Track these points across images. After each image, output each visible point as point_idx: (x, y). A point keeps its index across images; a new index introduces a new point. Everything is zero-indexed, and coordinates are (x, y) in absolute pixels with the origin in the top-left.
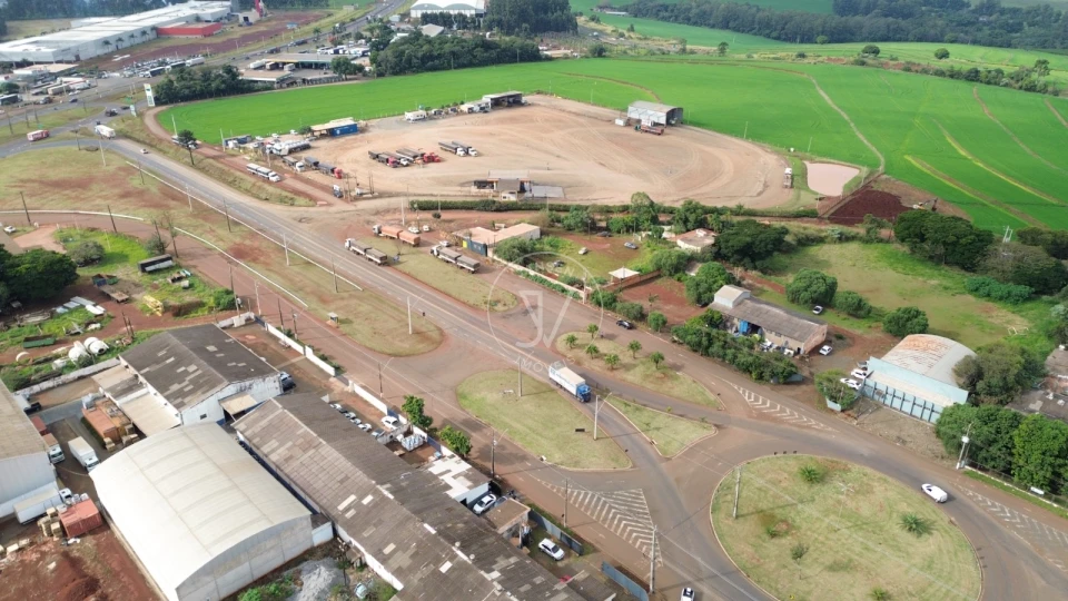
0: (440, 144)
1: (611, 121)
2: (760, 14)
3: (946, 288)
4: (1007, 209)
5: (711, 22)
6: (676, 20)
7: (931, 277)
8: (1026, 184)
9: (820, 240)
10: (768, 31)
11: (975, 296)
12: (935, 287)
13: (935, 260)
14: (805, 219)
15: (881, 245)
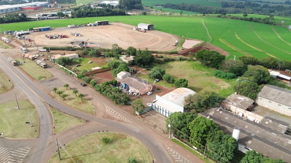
0: (71, 33)
1: (132, 29)
2: (199, 7)
3: (207, 74)
4: (244, 53)
7: (204, 71)
9: (173, 60)
11: (216, 77)
12: (204, 74)
13: (208, 65)
15: (193, 62)
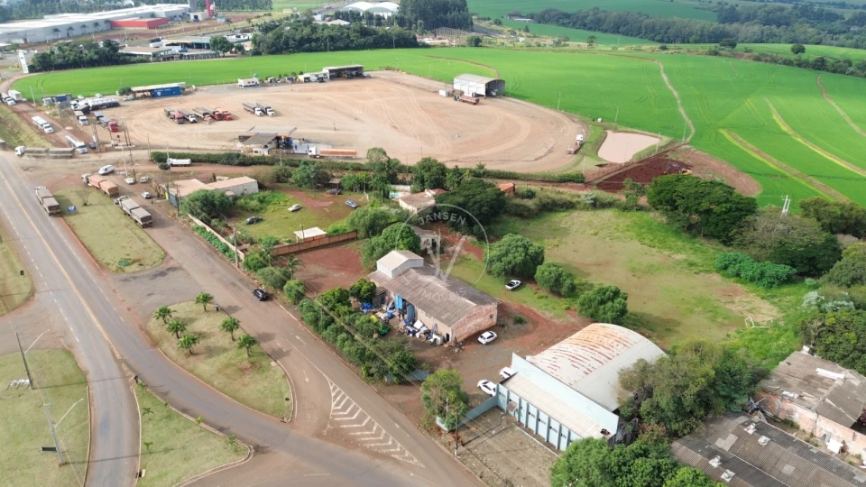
0: (244, 105)
1: (436, 92)
2: (647, 21)
3: (692, 264)
4: (811, 182)
5: (605, 27)
6: (574, 25)
7: (678, 251)
8: (843, 158)
9: (569, 206)
10: (652, 35)
11: (723, 275)
12: (679, 263)
13: (691, 230)
14: (570, 184)
15: (639, 213)
